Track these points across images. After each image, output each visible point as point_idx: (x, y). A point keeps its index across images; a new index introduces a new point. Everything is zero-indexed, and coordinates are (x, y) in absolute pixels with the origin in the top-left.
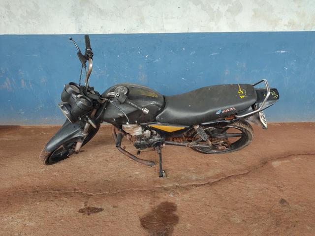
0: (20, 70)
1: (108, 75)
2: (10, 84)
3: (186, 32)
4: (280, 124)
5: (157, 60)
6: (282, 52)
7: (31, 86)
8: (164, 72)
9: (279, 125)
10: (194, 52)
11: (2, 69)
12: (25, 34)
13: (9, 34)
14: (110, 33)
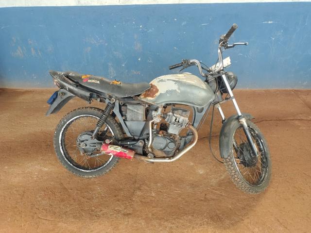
0: (29, 40)
1: (106, 44)
2: (21, 51)
3: (178, 3)
4: (264, 90)
5: (150, 30)
6: (269, 22)
7: (40, 54)
8: (158, 41)
9: (264, 92)
10: (185, 23)
11: (13, 38)
12: (30, 5)
13: (17, 6)
14: (107, 4)
